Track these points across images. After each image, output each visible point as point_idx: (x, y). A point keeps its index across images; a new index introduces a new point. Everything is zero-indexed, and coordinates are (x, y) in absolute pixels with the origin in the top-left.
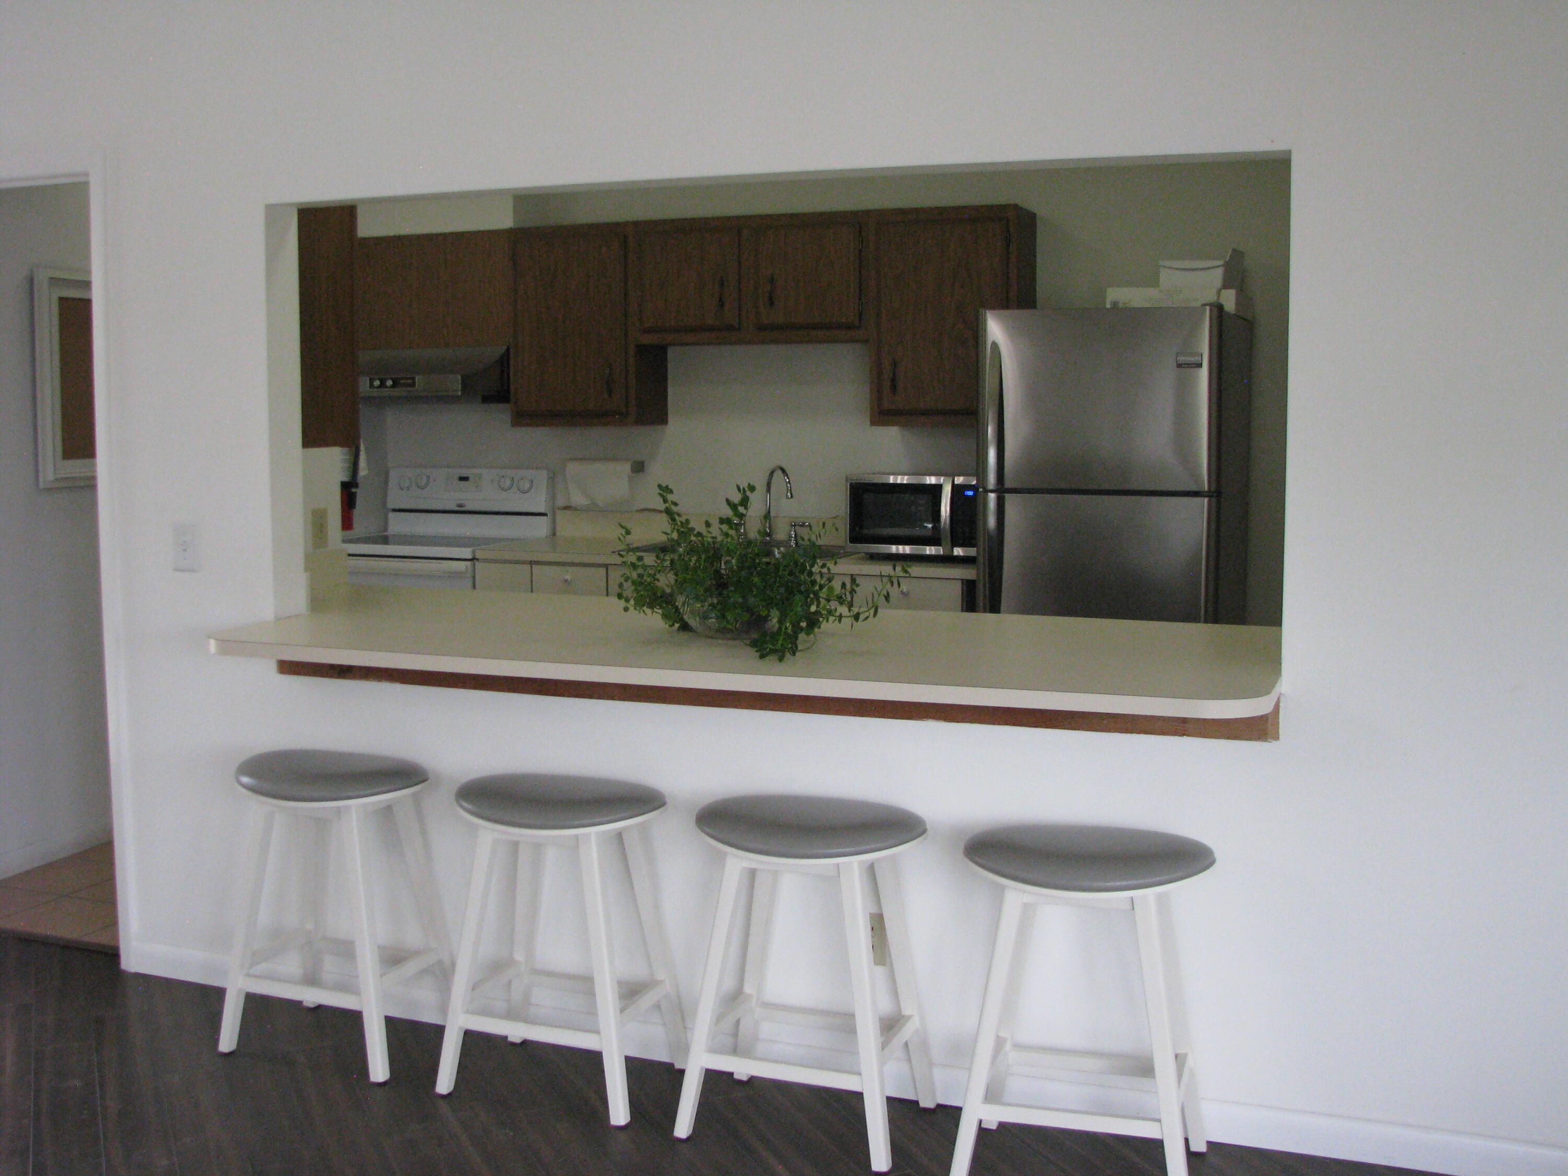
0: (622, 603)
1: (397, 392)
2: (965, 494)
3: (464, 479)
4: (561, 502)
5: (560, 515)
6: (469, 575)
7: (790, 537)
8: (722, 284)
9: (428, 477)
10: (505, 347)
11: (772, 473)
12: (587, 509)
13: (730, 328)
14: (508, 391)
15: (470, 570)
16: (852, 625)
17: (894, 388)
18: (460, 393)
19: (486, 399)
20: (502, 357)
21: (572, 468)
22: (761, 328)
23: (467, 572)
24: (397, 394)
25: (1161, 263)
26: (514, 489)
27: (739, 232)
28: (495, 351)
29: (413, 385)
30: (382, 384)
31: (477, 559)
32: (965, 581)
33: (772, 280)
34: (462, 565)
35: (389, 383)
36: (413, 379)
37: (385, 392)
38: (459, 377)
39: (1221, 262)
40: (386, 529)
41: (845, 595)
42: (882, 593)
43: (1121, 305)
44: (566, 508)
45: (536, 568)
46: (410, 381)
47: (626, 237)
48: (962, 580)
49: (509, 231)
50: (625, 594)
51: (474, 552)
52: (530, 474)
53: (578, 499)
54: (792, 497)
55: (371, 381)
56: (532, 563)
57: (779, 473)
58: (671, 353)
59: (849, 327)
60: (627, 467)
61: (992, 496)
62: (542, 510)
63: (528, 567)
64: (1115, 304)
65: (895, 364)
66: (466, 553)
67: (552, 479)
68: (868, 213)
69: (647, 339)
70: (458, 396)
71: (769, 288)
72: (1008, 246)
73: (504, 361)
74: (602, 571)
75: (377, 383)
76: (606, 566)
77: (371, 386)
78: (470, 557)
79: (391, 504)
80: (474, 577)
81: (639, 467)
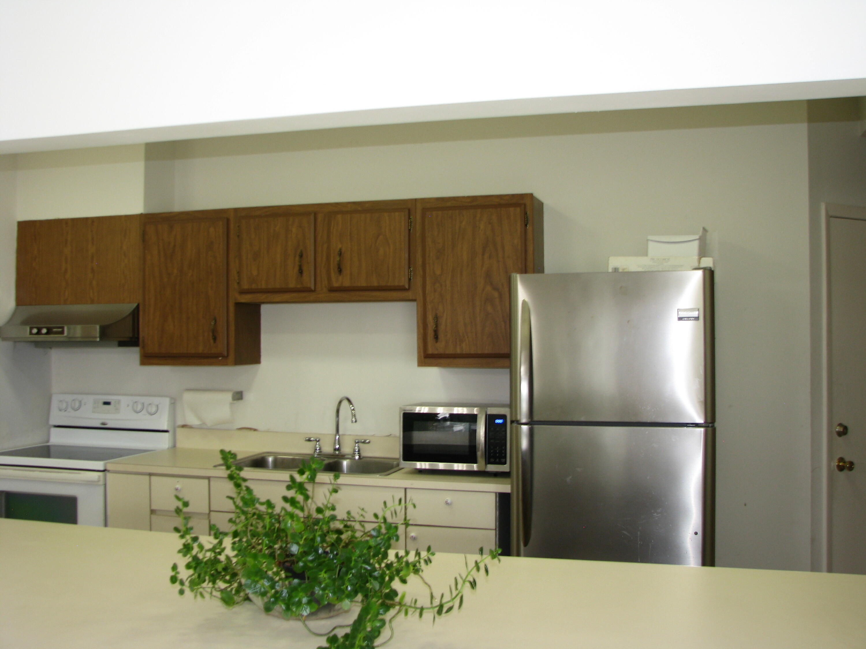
0: (177, 586)
1: (51, 337)
2: (496, 422)
3: (107, 403)
4: (180, 422)
5: (179, 431)
6: (102, 482)
7: (355, 451)
8: (301, 256)
9: (80, 402)
10: (136, 305)
11: (340, 402)
12: (200, 428)
13: (308, 290)
14: (138, 338)
15: (102, 479)
16: (434, 618)
17: (436, 337)
18: (98, 340)
19: (122, 344)
20: (134, 310)
21: (188, 396)
22: (332, 290)
23: (99, 481)
24: (51, 339)
25: (650, 237)
26: (144, 412)
27: (315, 214)
28: (128, 307)
29: (62, 332)
30: (39, 333)
31: (109, 471)
32: (497, 494)
33: (340, 254)
34: (95, 476)
35: (44, 331)
36: (63, 328)
37: (40, 338)
38: (98, 327)
39: (697, 237)
40: (48, 441)
41: (420, 563)
42: (468, 579)
43: (620, 270)
44: (184, 426)
45: (153, 478)
46: (60, 330)
47: (228, 220)
48: (496, 493)
49: (141, 215)
50: (180, 576)
51: (105, 465)
52: (156, 400)
53: (193, 420)
54: (356, 421)
55: (31, 329)
56: (150, 475)
57: (345, 403)
58: (265, 309)
59: (402, 289)
60: (228, 396)
61: (525, 428)
62: (165, 428)
63: (147, 477)
64: (616, 270)
65: (436, 319)
66: (99, 465)
67: (174, 403)
68: (415, 201)
69: (245, 299)
70: (96, 342)
71: (338, 259)
72: (526, 225)
73: (135, 314)
74: (206, 481)
75: (35, 331)
76: (209, 478)
77: (31, 333)
78: (102, 468)
79: (54, 421)
80: (105, 485)
81: (239, 396)
